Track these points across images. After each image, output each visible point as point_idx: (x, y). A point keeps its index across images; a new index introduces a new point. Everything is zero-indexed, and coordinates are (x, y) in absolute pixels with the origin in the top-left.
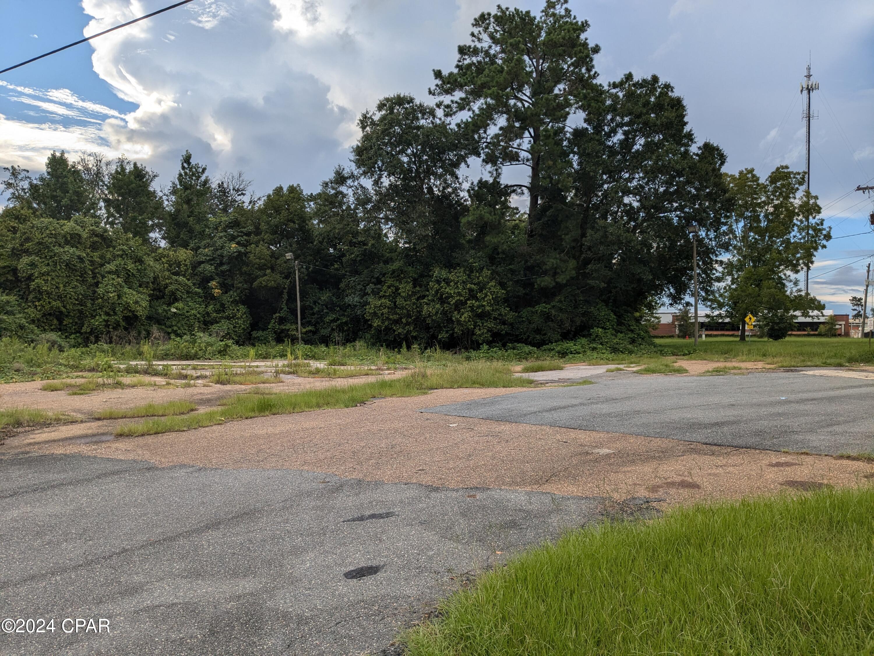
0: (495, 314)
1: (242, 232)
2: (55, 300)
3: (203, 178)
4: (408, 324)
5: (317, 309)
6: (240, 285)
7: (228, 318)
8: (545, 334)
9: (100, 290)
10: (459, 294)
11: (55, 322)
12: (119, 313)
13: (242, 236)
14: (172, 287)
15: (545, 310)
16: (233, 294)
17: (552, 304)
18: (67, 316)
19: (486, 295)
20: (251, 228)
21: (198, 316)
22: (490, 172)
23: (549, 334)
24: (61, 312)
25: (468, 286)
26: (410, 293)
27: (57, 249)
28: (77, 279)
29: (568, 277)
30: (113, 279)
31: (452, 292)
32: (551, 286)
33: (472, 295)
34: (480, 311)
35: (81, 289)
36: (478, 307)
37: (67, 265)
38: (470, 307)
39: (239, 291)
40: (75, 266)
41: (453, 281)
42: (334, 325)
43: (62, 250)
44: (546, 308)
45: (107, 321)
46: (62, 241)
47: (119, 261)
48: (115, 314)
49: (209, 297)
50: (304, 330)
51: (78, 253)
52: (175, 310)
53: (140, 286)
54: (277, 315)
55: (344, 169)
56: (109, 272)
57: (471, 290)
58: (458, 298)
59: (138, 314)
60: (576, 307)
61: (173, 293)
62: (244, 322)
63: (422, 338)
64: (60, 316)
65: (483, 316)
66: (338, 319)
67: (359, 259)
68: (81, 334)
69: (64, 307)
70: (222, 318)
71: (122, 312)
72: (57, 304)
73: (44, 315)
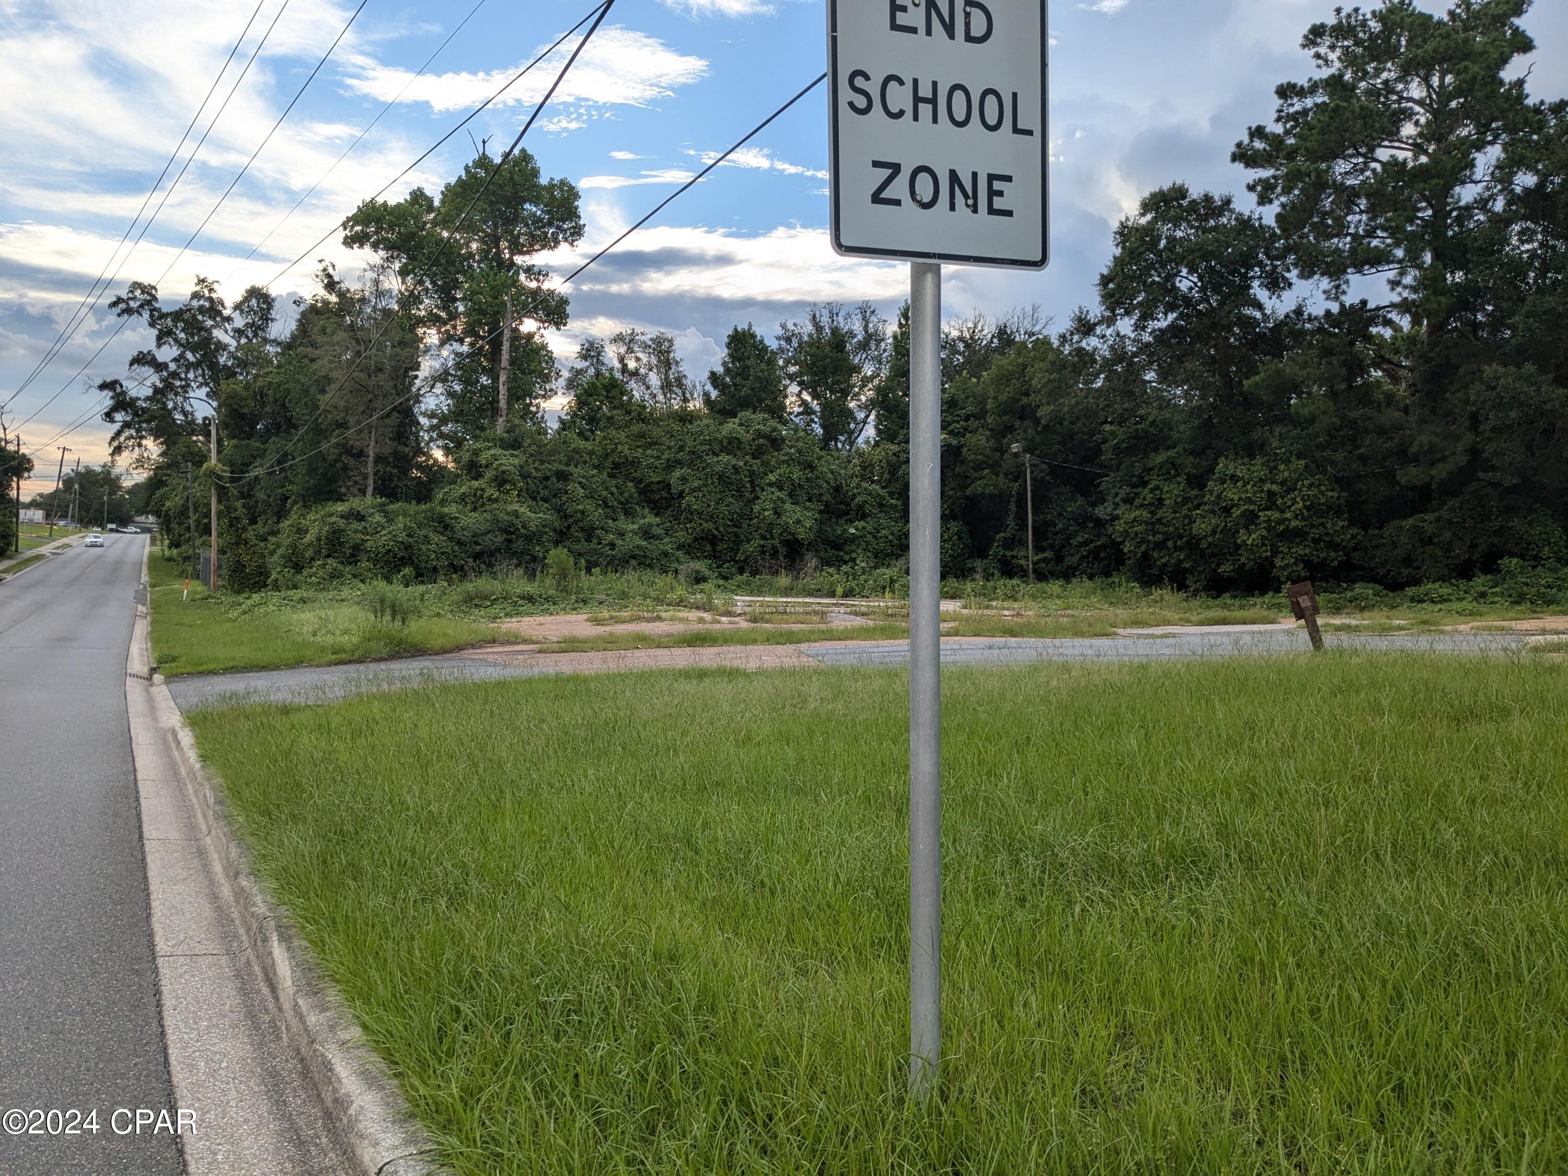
1: (958, 415)
2: (707, 521)
5: (1060, 525)
9: (756, 508)
10: (1249, 501)
13: (958, 422)
14: (859, 499)
15: (1422, 524)
17: (1436, 514)
18: (722, 540)
20: (970, 409)
23: (1425, 567)
24: (713, 535)
25: (1267, 487)
26: (1179, 500)
27: (710, 459)
28: (732, 495)
29: (1453, 467)
30: (774, 493)
31: (1236, 498)
33: (1271, 502)
34: (1281, 528)
35: (737, 506)
37: (720, 477)
38: (1264, 521)
39: (950, 501)
40: (729, 478)
43: (715, 459)
44: (1425, 521)
45: (763, 546)
46: (717, 448)
47: (784, 469)
48: (772, 538)
50: (1036, 558)
51: (734, 462)
52: (854, 531)
53: (810, 500)
54: (1002, 535)
56: (771, 485)
58: (1246, 507)
59: (800, 537)
60: (1483, 519)
62: (954, 545)
64: (713, 541)
65: (1292, 536)
67: (1124, 445)
71: (781, 535)
72: (708, 525)
73: (696, 540)
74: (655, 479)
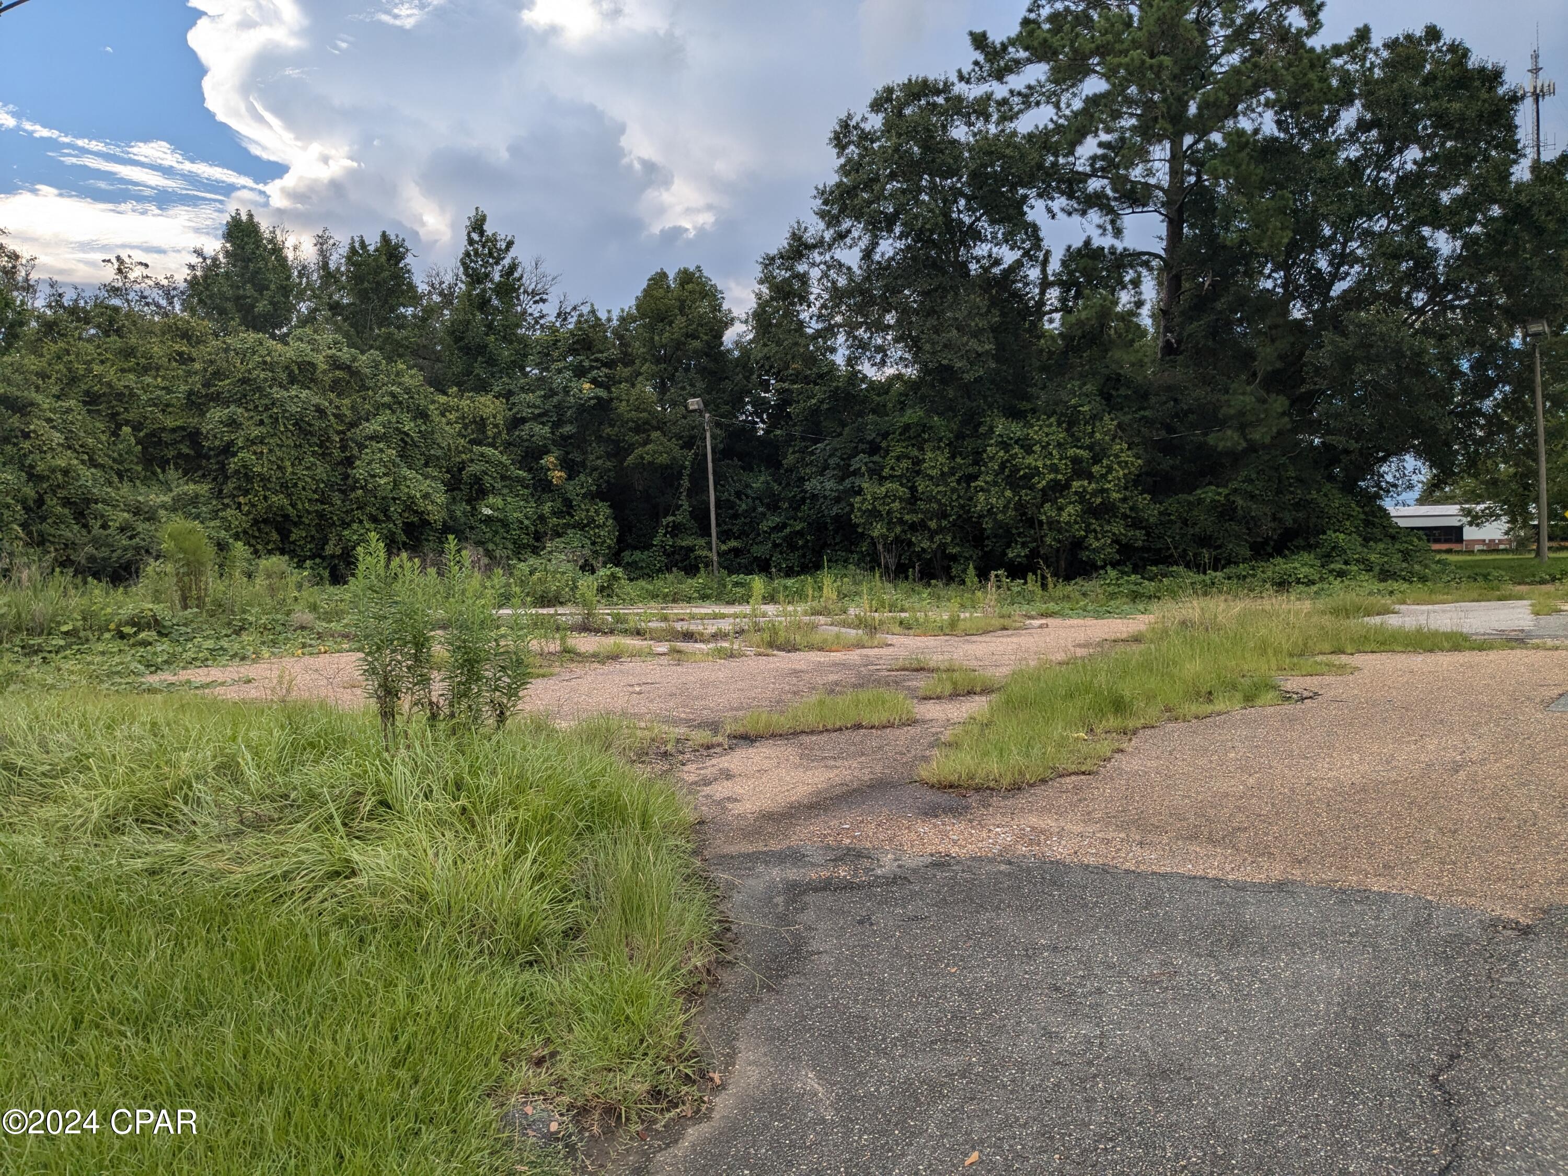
0: (1124, 508)
1: (597, 360)
2: (275, 493)
3: (506, 262)
4: (940, 530)
5: (744, 506)
6: (599, 462)
7: (580, 526)
8: (1219, 547)
9: (359, 472)
10: (1054, 469)
11: (275, 536)
12: (396, 516)
13: (598, 368)
14: (473, 468)
15: (1217, 498)
16: (586, 481)
17: (1234, 485)
18: (296, 524)
19: (1110, 469)
20: (614, 353)
21: (526, 522)
22: (1099, 226)
23: (1231, 546)
24: (286, 517)
25: (1071, 452)
26: (946, 469)
27: (277, 393)
28: (313, 452)
29: (1275, 430)
30: (381, 451)
31: (1040, 464)
32: (1240, 448)
33: (1080, 470)
34: (1099, 500)
35: (321, 470)
36: (1095, 494)
37: (296, 424)
38: (1076, 493)
39: (595, 474)
40: (310, 425)
41: (1039, 442)
42: (777, 537)
43: (286, 394)
44: (1220, 494)
46: (284, 376)
47: (385, 416)
48: (389, 518)
49: (543, 486)
50: (724, 548)
51: (316, 400)
52: (490, 512)
53: (426, 464)
54: (671, 519)
55: (806, 228)
56: (375, 437)
57: (1076, 460)
58: (1052, 476)
60: (1279, 492)
61: (477, 480)
62: (609, 532)
63: (967, 559)
64: (283, 524)
65: (1104, 511)
66: (785, 526)
67: (825, 406)
68: (323, 558)
69: (293, 505)
70: (567, 526)
73: (257, 523)
74: (170, 423)
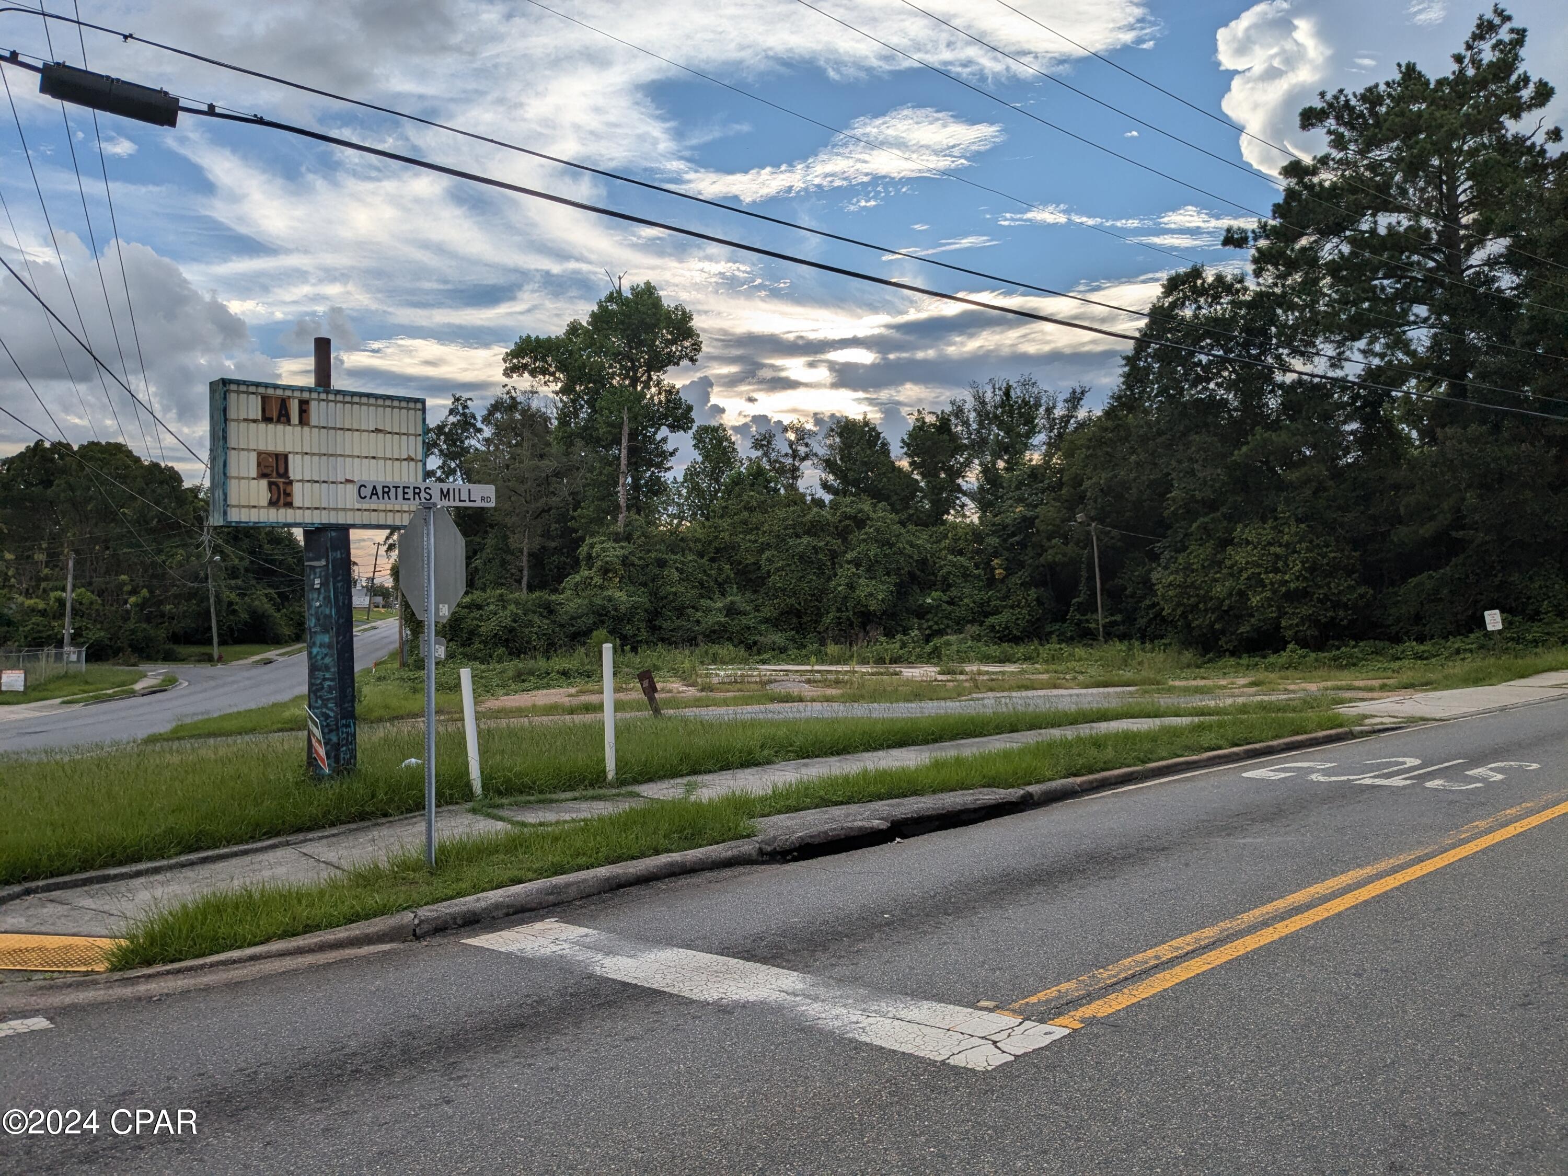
12: (851, 608)
37: (801, 557)
39: (1030, 570)
45: (839, 618)
48: (847, 609)
50: (1106, 621)
52: (930, 601)
53: (888, 574)
54: (1076, 600)
59: (872, 608)
64: (799, 615)
69: (800, 604)
71: (855, 607)
72: (793, 600)
73: (782, 614)
74: (751, 560)
